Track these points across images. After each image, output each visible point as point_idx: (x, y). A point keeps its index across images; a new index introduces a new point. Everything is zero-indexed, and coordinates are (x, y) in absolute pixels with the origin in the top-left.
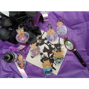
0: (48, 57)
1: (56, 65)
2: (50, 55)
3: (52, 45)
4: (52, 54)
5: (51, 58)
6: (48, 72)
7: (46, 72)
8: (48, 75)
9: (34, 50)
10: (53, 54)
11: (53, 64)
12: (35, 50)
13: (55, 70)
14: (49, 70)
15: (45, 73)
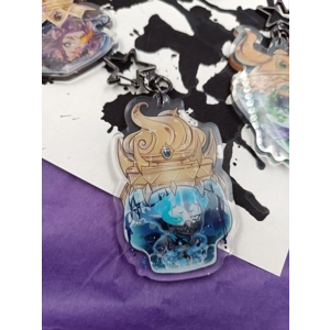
0: (184, 91)
1: (261, 165)
2: (205, 73)
3: (214, 12)
4: (221, 65)
5: (211, 100)
6: (182, 238)
7: (151, 237)
8: (174, 266)
9: (59, 24)
10: (232, 69)
11: (228, 153)
12: (66, 25)
13: (260, 213)
14: (185, 213)
15: (136, 243)
